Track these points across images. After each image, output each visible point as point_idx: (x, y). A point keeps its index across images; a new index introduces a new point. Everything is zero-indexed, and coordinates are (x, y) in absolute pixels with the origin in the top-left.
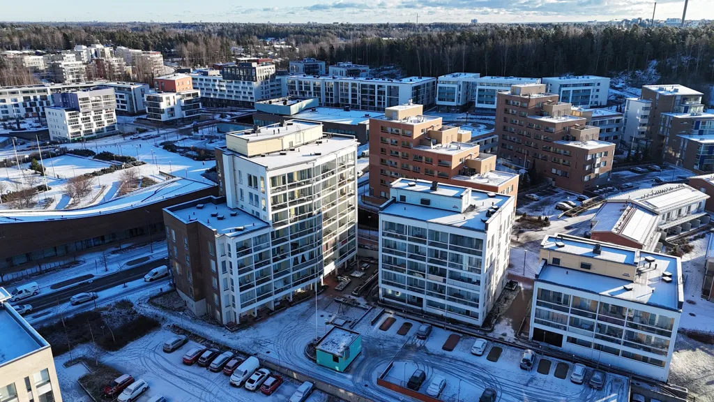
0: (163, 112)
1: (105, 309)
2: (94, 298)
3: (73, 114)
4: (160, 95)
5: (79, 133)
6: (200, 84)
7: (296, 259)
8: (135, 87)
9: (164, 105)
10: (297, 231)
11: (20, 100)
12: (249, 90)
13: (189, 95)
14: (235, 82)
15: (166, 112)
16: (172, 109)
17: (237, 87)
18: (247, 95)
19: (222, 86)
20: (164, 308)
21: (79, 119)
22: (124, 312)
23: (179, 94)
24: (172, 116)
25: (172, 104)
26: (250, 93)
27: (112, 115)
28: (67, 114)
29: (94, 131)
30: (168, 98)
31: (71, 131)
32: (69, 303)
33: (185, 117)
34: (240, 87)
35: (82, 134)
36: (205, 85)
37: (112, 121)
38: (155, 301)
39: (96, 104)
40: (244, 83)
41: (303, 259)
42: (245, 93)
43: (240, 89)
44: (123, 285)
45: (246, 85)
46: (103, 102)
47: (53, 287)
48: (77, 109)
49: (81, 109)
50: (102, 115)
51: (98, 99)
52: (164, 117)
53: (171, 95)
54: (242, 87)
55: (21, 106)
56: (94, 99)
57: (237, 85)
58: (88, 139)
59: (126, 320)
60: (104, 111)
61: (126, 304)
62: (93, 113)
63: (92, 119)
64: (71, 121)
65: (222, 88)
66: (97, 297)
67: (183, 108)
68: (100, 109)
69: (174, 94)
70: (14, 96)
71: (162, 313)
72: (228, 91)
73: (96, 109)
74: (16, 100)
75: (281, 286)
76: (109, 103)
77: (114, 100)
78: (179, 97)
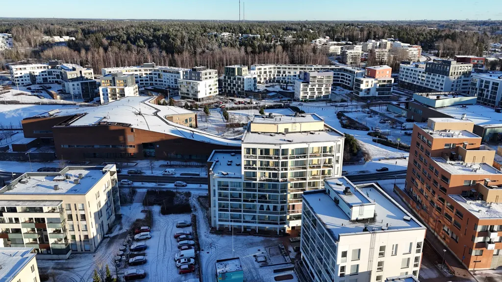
0: (361, 90)
1: (179, 193)
2: (183, 186)
3: (306, 85)
4: (362, 79)
5: (306, 96)
6: (411, 74)
7: (262, 206)
8: (358, 72)
9: (363, 86)
10: (269, 188)
11: (298, 73)
12: (441, 82)
13: (384, 81)
14: (433, 75)
15: (363, 91)
16: (369, 89)
17: (433, 79)
18: (439, 85)
19: (424, 77)
20: (201, 204)
21: (308, 89)
22: (185, 198)
23: (377, 80)
24: (368, 94)
25: (369, 87)
26: (441, 85)
27: (329, 88)
28: (302, 84)
29: (315, 97)
30: (367, 82)
31: (302, 94)
32: (173, 184)
33: (377, 96)
34: (436, 79)
35: (308, 98)
36: (414, 74)
37: (329, 92)
38: (200, 199)
39: (321, 81)
40: (439, 76)
41: (268, 208)
42: (438, 84)
43: (435, 81)
44: (199, 185)
45: (440, 78)
46: (324, 80)
47: (181, 175)
48: (308, 82)
49: (310, 83)
50: (323, 88)
51: (322, 77)
52: (361, 94)
53: (370, 80)
54: (437, 80)
55: (297, 76)
56: (320, 77)
57: (434, 77)
58: (310, 101)
59: (182, 202)
60: (324, 86)
61: (188, 194)
62: (317, 86)
63: (315, 90)
64: (304, 89)
65: (423, 78)
66: (186, 186)
67: (378, 90)
68: (322, 84)
69: (373, 80)
70: (295, 71)
71: (197, 206)
72: (427, 81)
73: (320, 84)
74: (295, 73)
75: (248, 219)
76: (330, 81)
77: (332, 79)
78: (376, 82)
